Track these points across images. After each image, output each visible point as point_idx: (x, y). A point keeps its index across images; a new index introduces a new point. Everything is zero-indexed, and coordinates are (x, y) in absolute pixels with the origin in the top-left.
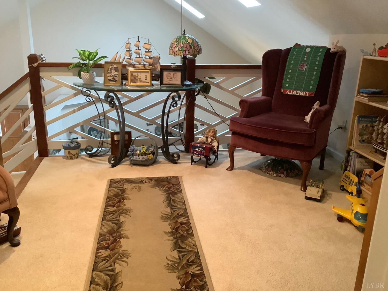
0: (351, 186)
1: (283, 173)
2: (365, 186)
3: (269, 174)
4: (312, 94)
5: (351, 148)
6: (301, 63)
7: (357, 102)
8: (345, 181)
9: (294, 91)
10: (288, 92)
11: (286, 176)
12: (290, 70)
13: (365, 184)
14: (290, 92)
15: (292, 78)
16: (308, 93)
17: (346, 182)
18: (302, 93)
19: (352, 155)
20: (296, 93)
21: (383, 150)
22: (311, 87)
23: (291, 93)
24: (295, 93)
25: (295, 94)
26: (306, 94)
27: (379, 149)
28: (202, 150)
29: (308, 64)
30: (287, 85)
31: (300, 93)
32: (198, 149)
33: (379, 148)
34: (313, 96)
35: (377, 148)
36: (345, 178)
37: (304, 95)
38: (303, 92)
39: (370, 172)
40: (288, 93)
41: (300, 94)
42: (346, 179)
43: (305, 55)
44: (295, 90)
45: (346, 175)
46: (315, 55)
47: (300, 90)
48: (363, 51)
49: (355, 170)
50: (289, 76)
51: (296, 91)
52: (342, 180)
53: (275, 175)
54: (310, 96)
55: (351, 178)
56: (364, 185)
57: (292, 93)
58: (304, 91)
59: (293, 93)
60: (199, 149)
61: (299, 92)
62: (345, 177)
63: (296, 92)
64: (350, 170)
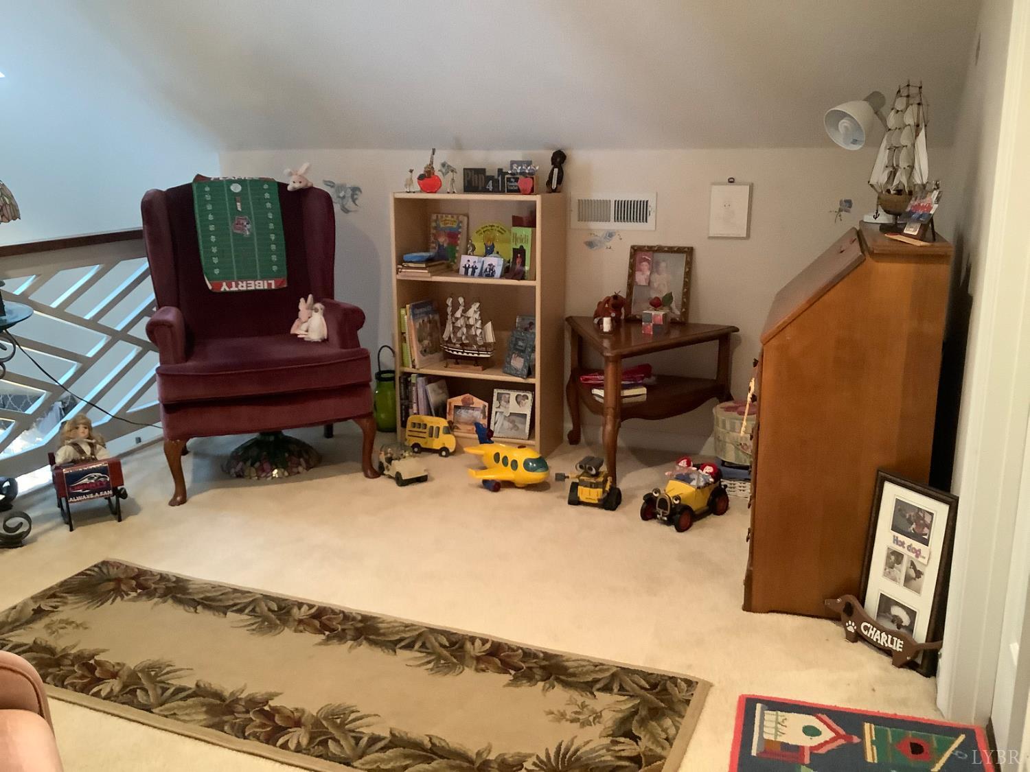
0: (438, 437)
1: (300, 464)
2: (460, 429)
3: (270, 478)
4: (282, 282)
5: (409, 369)
6: (233, 219)
7: (399, 281)
8: (416, 434)
9: (240, 282)
10: (224, 288)
11: (307, 467)
12: (212, 237)
13: (458, 425)
14: (230, 286)
15: (221, 254)
16: (273, 282)
17: (421, 435)
18: (261, 285)
19: (417, 382)
20: (247, 287)
21: (479, 354)
22: (275, 268)
23: (234, 289)
24: (242, 286)
25: (244, 288)
26: (270, 285)
27: (470, 355)
28: (100, 477)
29: (250, 218)
30: (217, 271)
31: (255, 285)
32: (87, 480)
33: (468, 353)
34: (285, 286)
35: (465, 354)
36: (416, 429)
37: (266, 287)
38: (261, 282)
39: (463, 401)
40: (227, 289)
41: (258, 288)
42: (418, 430)
43: (235, 200)
44: (241, 279)
45: (415, 423)
46: (259, 199)
47: (255, 279)
48: (332, 185)
49: (432, 407)
50: (214, 250)
51: (245, 282)
52: (409, 436)
53: (286, 474)
54: (281, 287)
55: (429, 426)
56: (458, 428)
57: (237, 287)
58: (263, 278)
59: (240, 286)
60: (92, 478)
61: (252, 282)
62: (414, 427)
63: (244, 284)
64: (418, 410)
